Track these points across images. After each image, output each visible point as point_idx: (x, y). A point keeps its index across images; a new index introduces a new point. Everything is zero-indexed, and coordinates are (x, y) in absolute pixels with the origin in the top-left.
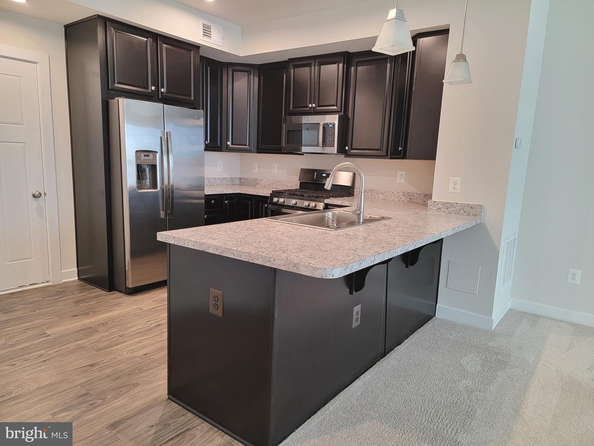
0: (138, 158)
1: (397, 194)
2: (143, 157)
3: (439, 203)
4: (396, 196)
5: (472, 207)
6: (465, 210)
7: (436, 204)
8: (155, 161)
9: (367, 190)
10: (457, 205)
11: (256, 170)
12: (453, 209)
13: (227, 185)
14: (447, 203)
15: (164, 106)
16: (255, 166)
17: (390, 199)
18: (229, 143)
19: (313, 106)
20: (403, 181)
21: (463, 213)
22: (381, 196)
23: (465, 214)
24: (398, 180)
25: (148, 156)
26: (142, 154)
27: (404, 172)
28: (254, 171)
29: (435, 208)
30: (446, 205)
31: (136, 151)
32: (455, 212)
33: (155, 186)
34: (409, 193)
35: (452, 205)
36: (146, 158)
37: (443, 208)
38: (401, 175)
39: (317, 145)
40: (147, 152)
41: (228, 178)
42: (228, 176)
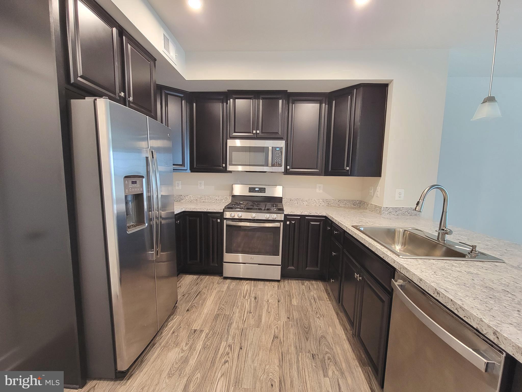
0: (126, 186)
1: (318, 201)
2: (130, 185)
3: (390, 208)
4: (317, 202)
5: (414, 210)
6: (409, 212)
7: (388, 209)
8: (141, 189)
9: (294, 199)
10: (403, 209)
12: (400, 211)
14: (396, 208)
15: (147, 118)
16: (178, 184)
17: (313, 205)
19: (257, 132)
20: (321, 191)
21: (407, 214)
22: (305, 203)
23: (409, 215)
24: (317, 190)
25: (136, 183)
26: (130, 182)
27: (322, 185)
28: (177, 188)
29: (387, 212)
30: (395, 210)
32: (402, 214)
34: (327, 200)
35: (400, 209)
36: (134, 185)
37: (393, 212)
38: (320, 187)
39: (267, 165)
40: (134, 178)
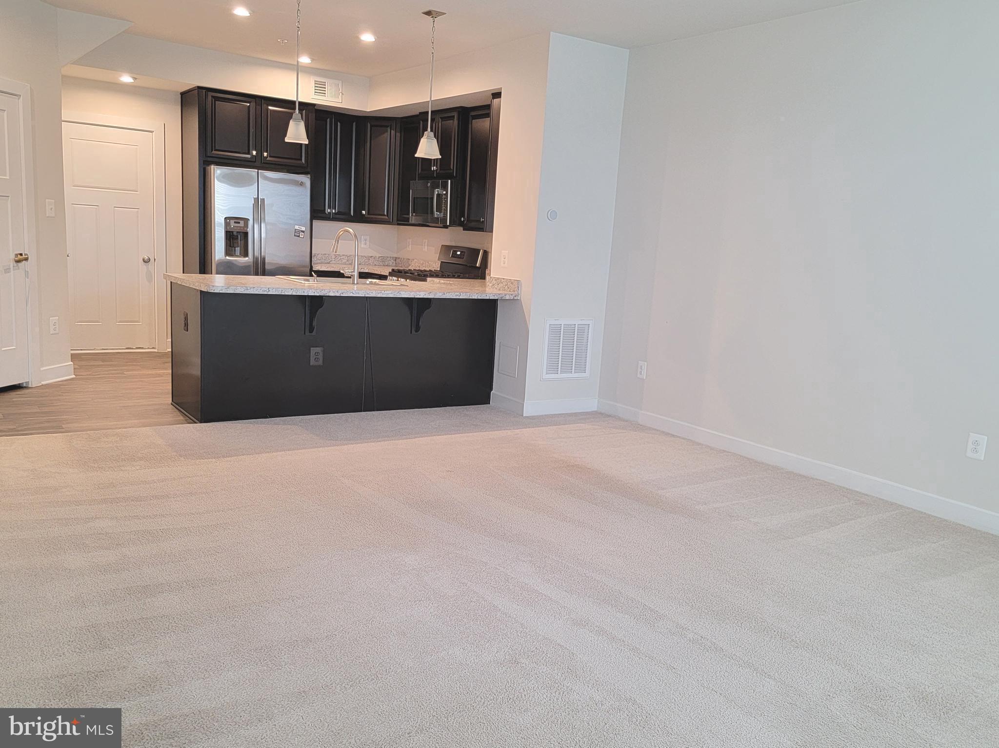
0: (227, 224)
2: (233, 224)
5: (512, 282)
7: (492, 280)
8: (245, 229)
11: (410, 248)
13: (375, 265)
15: (258, 172)
18: (364, 212)
19: (436, 168)
25: (239, 223)
26: (232, 222)
31: (225, 218)
33: (246, 254)
36: (237, 225)
40: (237, 220)
41: (377, 257)
42: (378, 255)
